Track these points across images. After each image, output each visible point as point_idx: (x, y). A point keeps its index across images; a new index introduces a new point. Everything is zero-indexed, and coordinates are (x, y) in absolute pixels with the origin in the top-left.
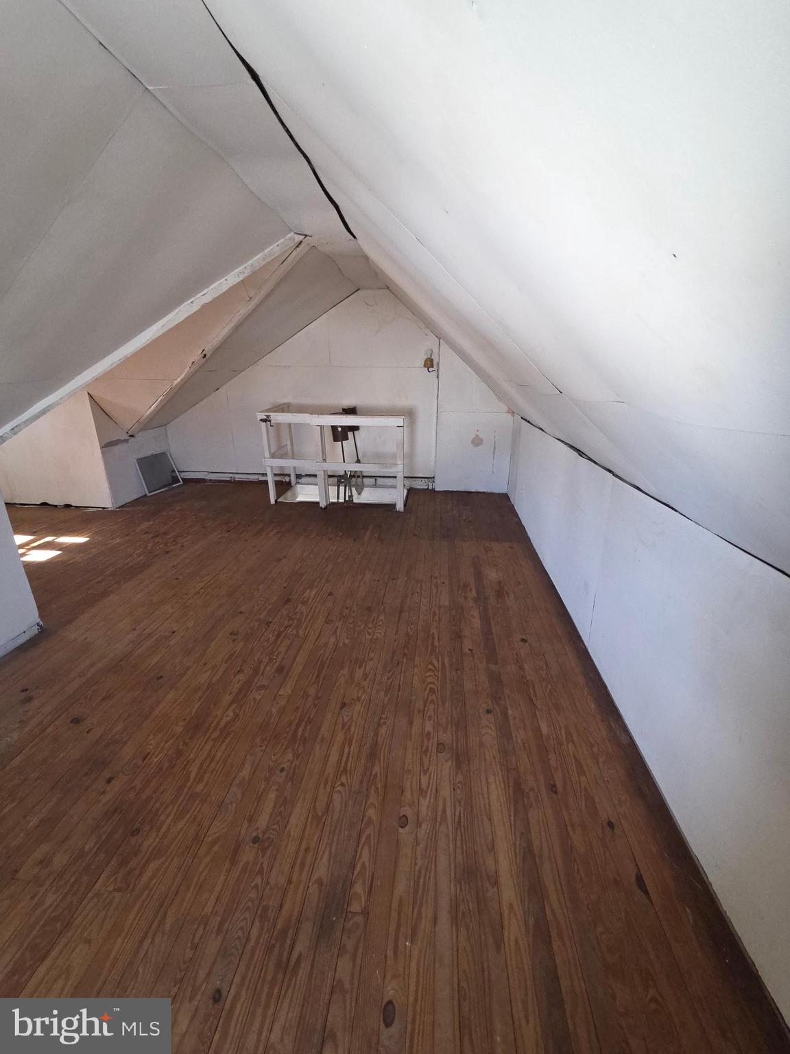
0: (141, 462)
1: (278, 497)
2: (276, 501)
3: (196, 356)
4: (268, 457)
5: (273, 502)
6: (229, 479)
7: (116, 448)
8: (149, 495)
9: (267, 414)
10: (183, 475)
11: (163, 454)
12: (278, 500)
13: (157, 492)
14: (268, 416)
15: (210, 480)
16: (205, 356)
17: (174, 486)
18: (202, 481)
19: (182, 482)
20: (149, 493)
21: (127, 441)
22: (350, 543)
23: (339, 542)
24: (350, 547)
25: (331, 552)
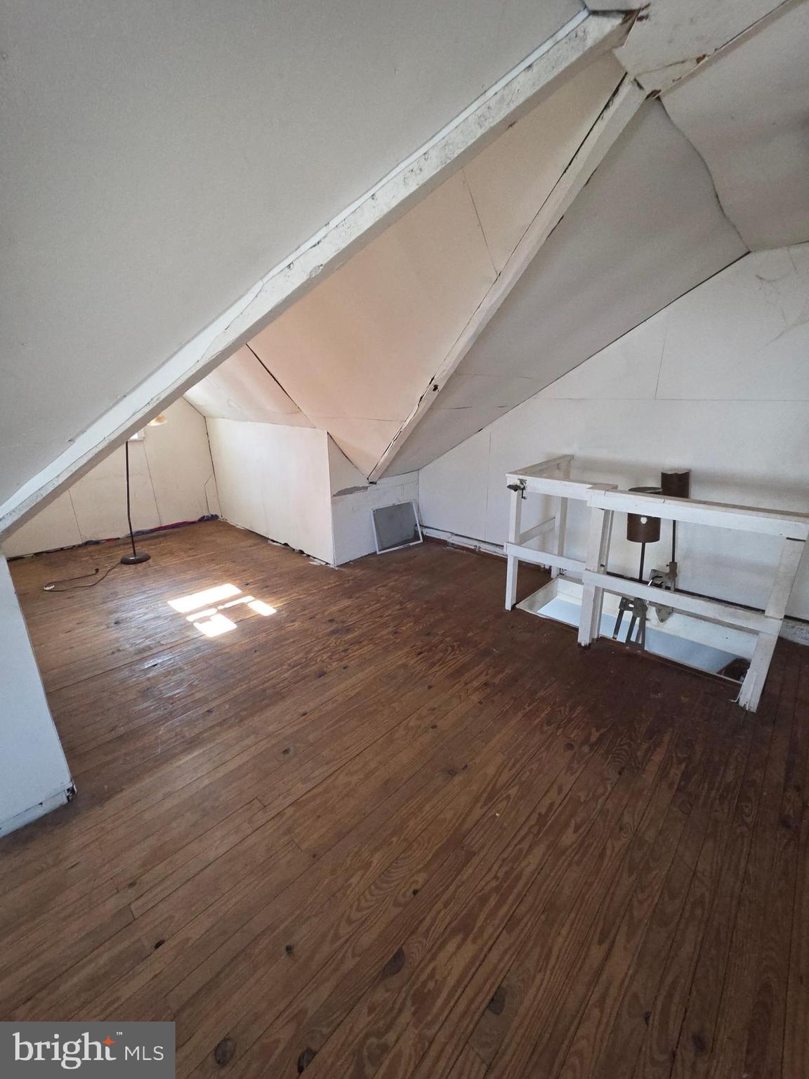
0: (378, 514)
1: (517, 603)
2: (513, 607)
3: (423, 387)
4: (513, 541)
5: (508, 606)
6: (473, 548)
7: (350, 497)
8: (378, 553)
9: (521, 477)
10: (426, 531)
11: (409, 505)
12: (517, 606)
13: (397, 548)
14: (522, 481)
15: (452, 544)
16: (436, 388)
17: (411, 544)
18: (444, 543)
19: (421, 541)
20: (380, 551)
21: (366, 488)
22: (609, 779)
23: (584, 766)
24: (604, 797)
25: (559, 794)
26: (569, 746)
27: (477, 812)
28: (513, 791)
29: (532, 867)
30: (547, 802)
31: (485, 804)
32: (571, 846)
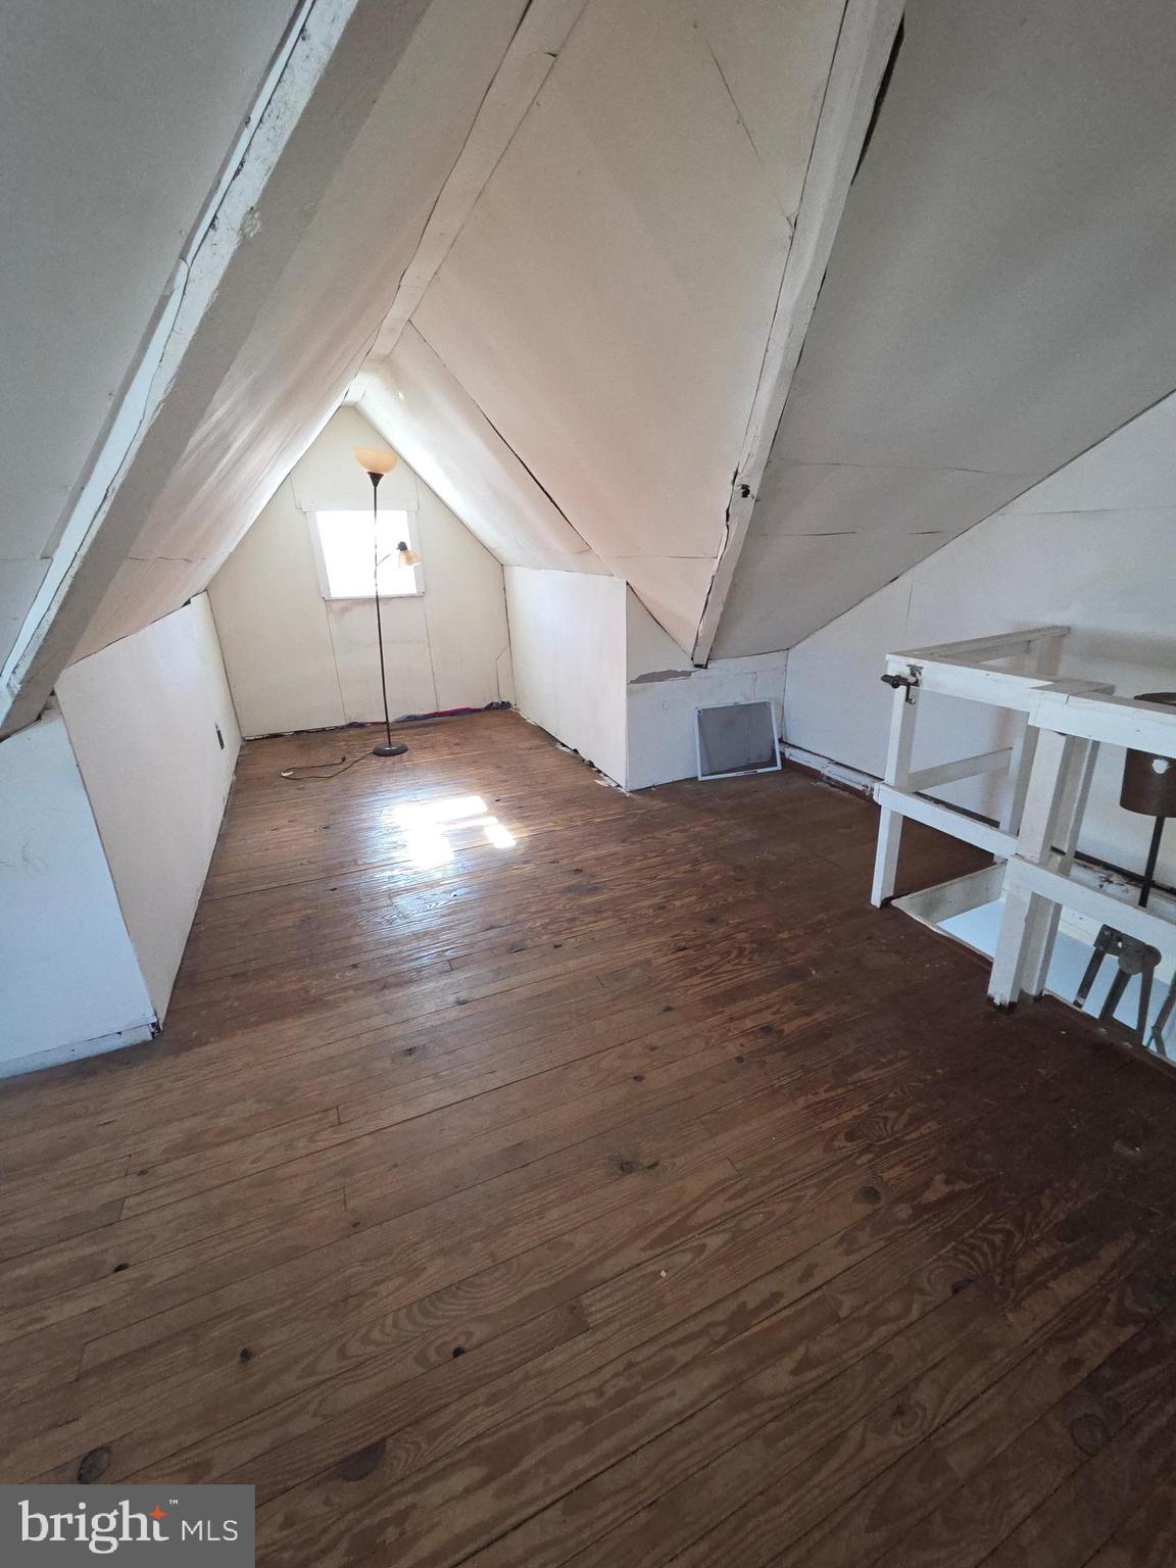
0: (705, 717)
1: (897, 896)
2: (886, 902)
4: (892, 783)
5: (876, 899)
6: (861, 788)
7: (659, 686)
8: (701, 779)
9: (913, 661)
10: (790, 753)
11: (764, 707)
12: (894, 903)
13: (734, 774)
14: (914, 670)
15: (828, 778)
16: (746, 492)
17: (759, 771)
18: (814, 774)
19: (779, 767)
20: (703, 775)
21: (687, 674)
22: (922, 1292)
23: (882, 1243)
24: (892, 1327)
25: (801, 1280)
26: (870, 1194)
27: (633, 1254)
28: (714, 1242)
29: (675, 1404)
30: (766, 1288)
31: (650, 1247)
32: (772, 1397)
